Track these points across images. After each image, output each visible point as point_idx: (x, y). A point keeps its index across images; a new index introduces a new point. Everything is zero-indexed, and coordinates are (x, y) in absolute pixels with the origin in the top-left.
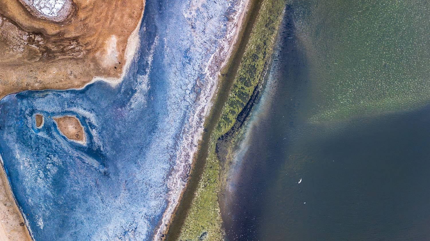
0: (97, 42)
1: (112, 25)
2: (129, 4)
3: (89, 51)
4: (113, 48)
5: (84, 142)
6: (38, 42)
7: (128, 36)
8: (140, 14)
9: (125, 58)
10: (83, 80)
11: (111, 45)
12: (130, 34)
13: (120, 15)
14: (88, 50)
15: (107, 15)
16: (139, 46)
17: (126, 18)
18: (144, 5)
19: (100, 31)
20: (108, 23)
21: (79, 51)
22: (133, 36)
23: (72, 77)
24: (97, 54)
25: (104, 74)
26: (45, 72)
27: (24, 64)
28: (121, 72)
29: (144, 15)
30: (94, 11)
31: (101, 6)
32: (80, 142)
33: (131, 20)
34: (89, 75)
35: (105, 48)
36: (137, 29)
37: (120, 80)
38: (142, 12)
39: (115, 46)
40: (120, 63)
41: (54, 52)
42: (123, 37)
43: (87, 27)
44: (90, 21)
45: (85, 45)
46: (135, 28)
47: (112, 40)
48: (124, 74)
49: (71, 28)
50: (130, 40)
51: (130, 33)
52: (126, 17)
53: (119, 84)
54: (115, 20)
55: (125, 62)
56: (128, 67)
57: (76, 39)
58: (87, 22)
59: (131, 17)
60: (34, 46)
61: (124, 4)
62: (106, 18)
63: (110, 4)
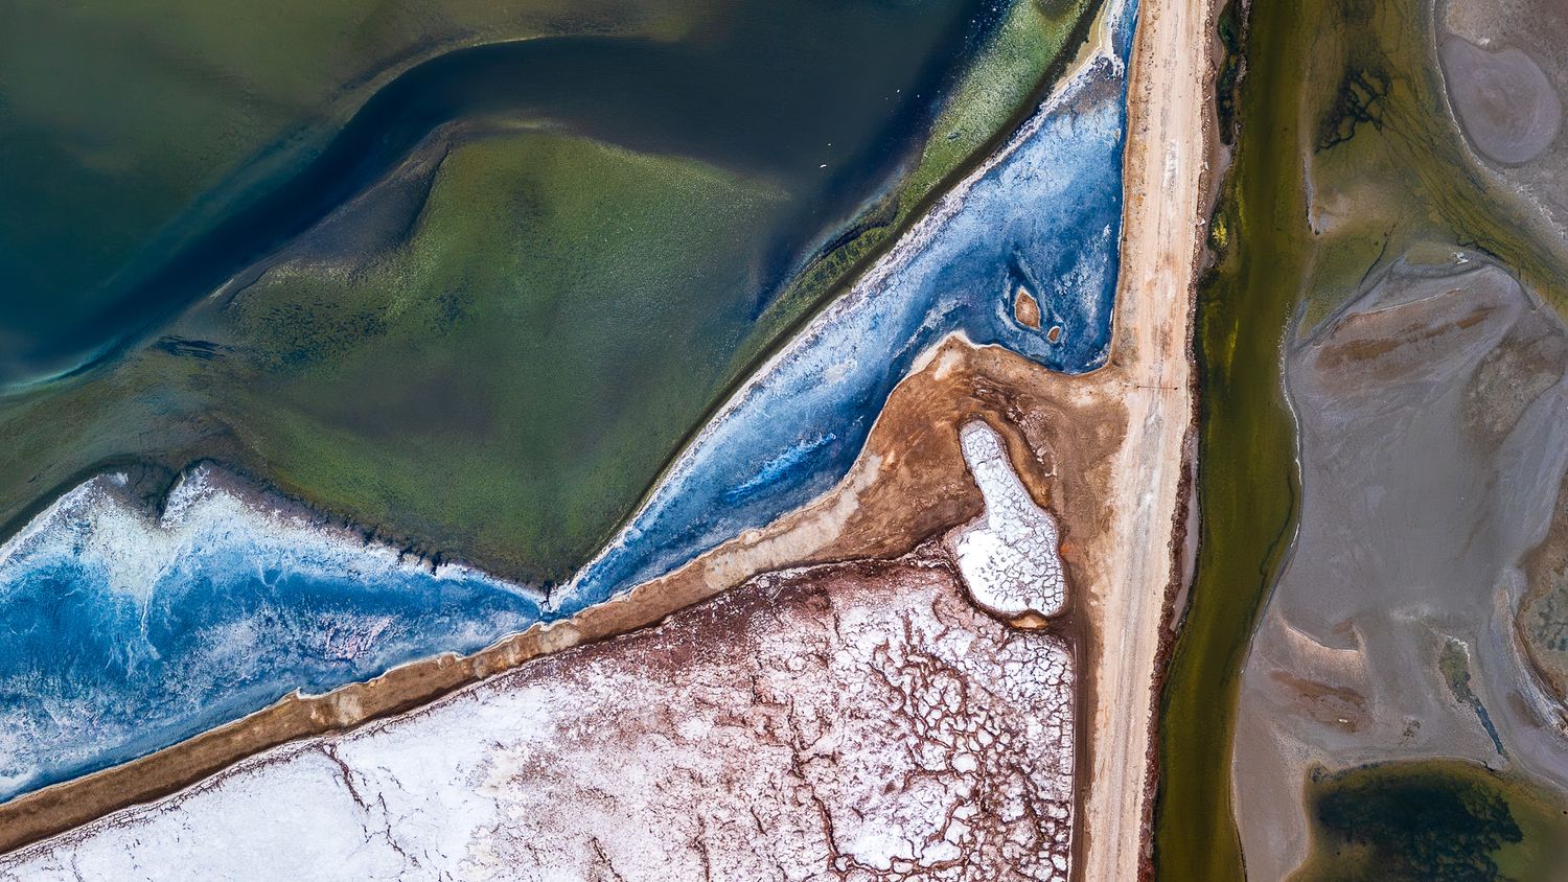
0: (956, 381)
1: (933, 390)
2: (905, 401)
3: (969, 377)
4: (943, 367)
5: (1022, 290)
6: (1013, 412)
7: (921, 373)
8: (899, 386)
9: (937, 352)
10: (990, 352)
11: (944, 370)
12: (919, 373)
13: (919, 395)
14: (969, 379)
15: (932, 402)
18: (890, 394)
19: (947, 390)
20: (935, 394)
21: (978, 383)
22: (918, 370)
23: (998, 359)
24: (962, 369)
25: (966, 347)
26: (1021, 378)
27: (1039, 397)
28: (948, 341)
30: (943, 411)
31: (933, 413)
32: (1026, 293)
33: (911, 386)
34: (981, 353)
35: (951, 371)
36: (910, 375)
37: (953, 333)
38: (897, 388)
39: (940, 368)
40: (944, 350)
41: (1003, 394)
42: (928, 373)
43: (957, 400)
44: (952, 405)
45: (969, 385)
47: (940, 375)
48: (946, 337)
49: (973, 408)
50: (922, 367)
52: (915, 391)
54: (926, 393)
55: (939, 349)
56: (938, 342)
57: (975, 396)
58: (955, 405)
59: (910, 389)
60: (1020, 410)
61: (909, 404)
62: (934, 399)
63: (923, 412)
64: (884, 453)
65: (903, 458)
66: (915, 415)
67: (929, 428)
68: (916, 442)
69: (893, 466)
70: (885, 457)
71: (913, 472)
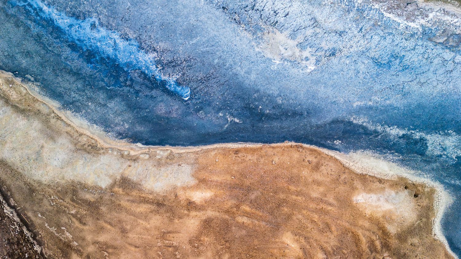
0: (369, 230)
1: (335, 202)
2: (295, 171)
3: (386, 246)
4: (379, 200)
7: (351, 172)
8: (311, 150)
9: (395, 179)
11: (374, 204)
12: (348, 168)
13: (315, 187)
14: (382, 248)
15: (316, 211)
16: (369, 152)
17: (319, 176)
18: (293, 143)
19: (347, 224)
20: (331, 210)
22: (351, 164)
24: (392, 229)
25: (428, 218)
28: (423, 186)
29: (311, 144)
30: (309, 235)
31: (300, 221)
33: (323, 167)
34: (433, 246)
35: (379, 215)
36: (338, 157)
37: (439, 188)
38: (307, 148)
39: (374, 197)
40: (406, 188)
42: (355, 182)
43: (339, 248)
44: (327, 242)
45: (372, 252)
46: (337, 160)
47: (364, 201)
48: (426, 179)
50: (359, 168)
51: (345, 169)
52: (317, 176)
53: (446, 189)
54: (325, 196)
55: (402, 179)
56: (413, 172)
58: (329, 249)
59: (316, 168)
61: (293, 180)
62: (322, 212)
63: (294, 206)
64: (202, 182)
65: (210, 213)
66: (282, 196)
67: (276, 228)
68: (245, 220)
69: (191, 205)
70: (197, 187)
71: (198, 238)
